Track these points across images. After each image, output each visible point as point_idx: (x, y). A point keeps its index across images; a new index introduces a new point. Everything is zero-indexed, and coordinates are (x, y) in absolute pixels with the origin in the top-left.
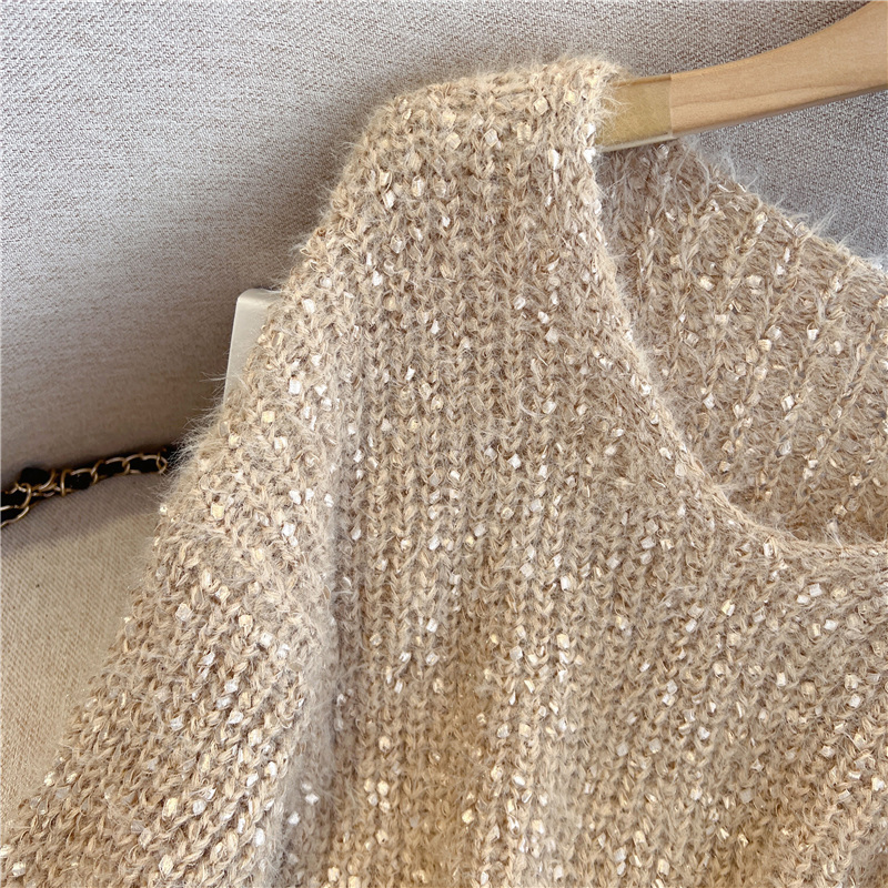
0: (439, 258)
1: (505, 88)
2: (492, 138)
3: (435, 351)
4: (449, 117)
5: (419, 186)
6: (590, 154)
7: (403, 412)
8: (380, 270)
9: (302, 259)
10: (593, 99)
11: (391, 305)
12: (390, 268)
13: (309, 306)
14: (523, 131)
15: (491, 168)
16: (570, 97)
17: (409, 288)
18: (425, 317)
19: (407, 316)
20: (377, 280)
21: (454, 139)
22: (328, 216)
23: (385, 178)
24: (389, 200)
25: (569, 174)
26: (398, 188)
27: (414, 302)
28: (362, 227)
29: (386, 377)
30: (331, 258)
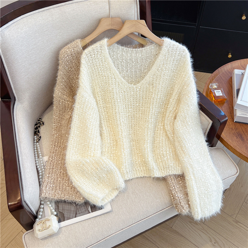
0: (72, 63)
1: (71, 45)
2: (72, 50)
3: (76, 72)
4: (68, 50)
5: (68, 57)
6: (82, 48)
7: (75, 79)
8: (67, 67)
9: (59, 69)
10: (80, 44)
11: (70, 69)
12: (68, 66)
13: (62, 73)
14: (75, 49)
15: (74, 53)
16: (78, 44)
17: (70, 67)
18: (73, 69)
19: (71, 70)
20: (67, 68)
21: (69, 52)
22: (60, 64)
23: (64, 58)
24: (65, 60)
25: (81, 51)
26: (66, 59)
27: (72, 68)
28: (64, 64)
29: (72, 76)
30: (62, 68)
